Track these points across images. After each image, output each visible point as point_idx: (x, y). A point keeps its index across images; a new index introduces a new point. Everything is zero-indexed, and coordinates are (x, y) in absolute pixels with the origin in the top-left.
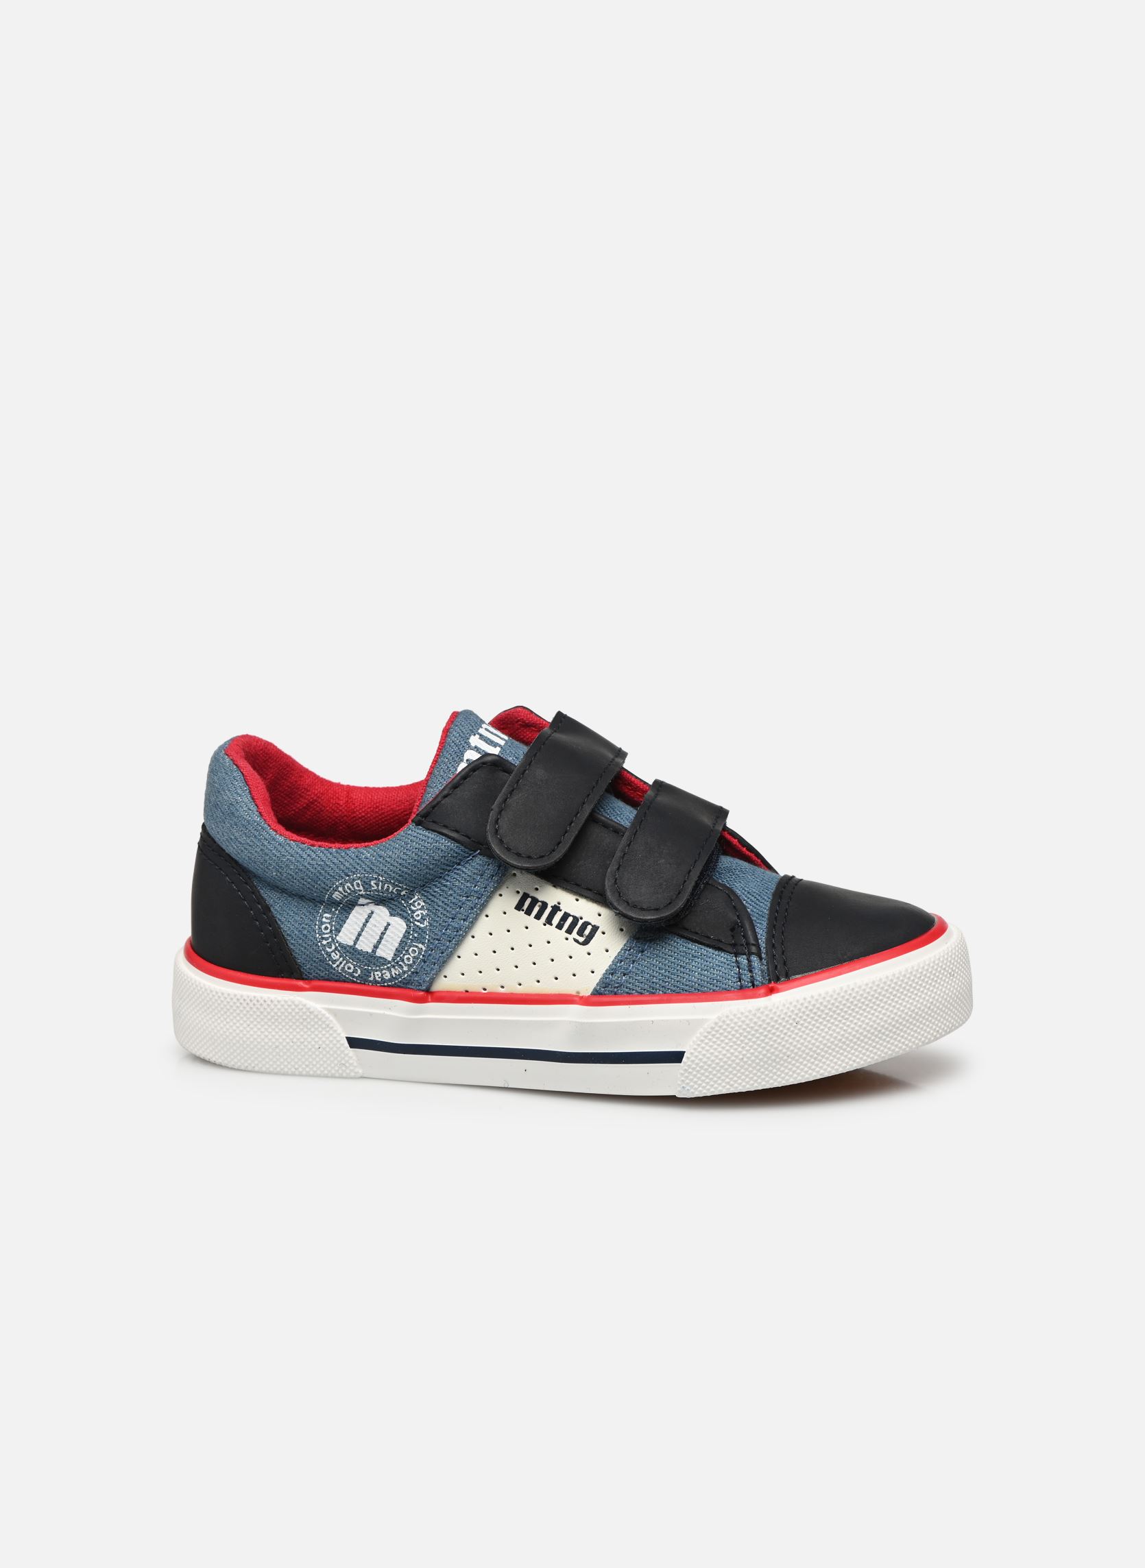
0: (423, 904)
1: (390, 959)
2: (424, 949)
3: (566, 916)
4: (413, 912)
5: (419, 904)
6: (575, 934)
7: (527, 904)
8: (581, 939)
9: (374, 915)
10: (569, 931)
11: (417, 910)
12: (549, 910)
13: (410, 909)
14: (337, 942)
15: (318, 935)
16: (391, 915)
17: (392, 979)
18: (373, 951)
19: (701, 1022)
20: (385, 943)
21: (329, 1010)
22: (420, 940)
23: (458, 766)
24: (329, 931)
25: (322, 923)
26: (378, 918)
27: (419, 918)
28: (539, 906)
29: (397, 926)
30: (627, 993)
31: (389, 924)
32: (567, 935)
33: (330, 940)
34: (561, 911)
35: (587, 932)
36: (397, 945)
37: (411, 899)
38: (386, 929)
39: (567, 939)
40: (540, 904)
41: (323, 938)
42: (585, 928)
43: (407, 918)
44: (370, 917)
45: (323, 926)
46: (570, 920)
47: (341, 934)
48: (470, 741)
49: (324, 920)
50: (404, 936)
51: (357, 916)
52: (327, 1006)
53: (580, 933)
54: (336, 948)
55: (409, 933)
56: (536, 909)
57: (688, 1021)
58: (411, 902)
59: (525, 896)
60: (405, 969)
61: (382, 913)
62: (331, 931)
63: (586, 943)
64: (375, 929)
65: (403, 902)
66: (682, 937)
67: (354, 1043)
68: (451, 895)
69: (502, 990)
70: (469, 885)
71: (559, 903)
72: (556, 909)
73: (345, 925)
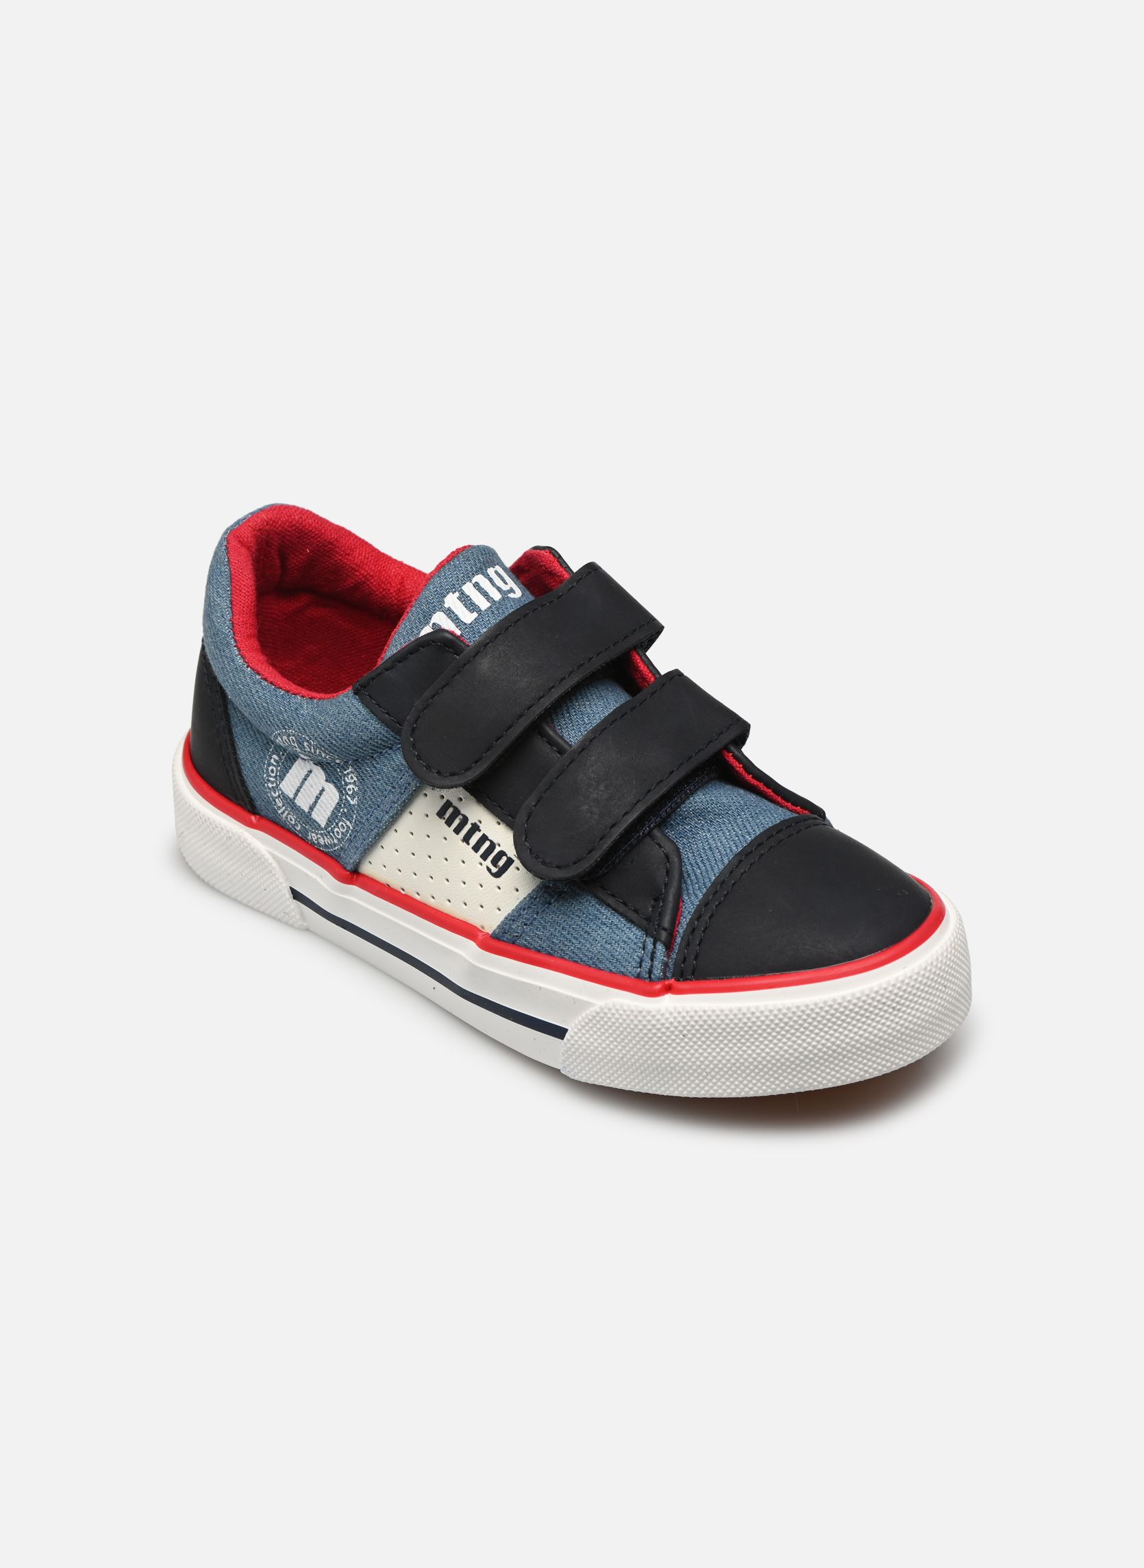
0: (355, 779)
1: (323, 826)
2: (351, 828)
3: (484, 838)
4: (347, 784)
5: (352, 778)
6: (488, 862)
7: (449, 814)
8: (494, 870)
9: (312, 775)
10: (484, 857)
11: (350, 783)
12: (468, 827)
13: (344, 780)
14: (280, 790)
15: (265, 775)
16: (327, 781)
17: (326, 846)
18: (309, 812)
19: (588, 1004)
20: (320, 808)
21: (274, 857)
22: (348, 816)
23: (422, 629)
24: (274, 775)
25: (269, 764)
26: (315, 778)
27: (350, 793)
28: (460, 819)
29: (331, 794)
30: (525, 946)
31: (323, 790)
32: (482, 861)
33: (275, 785)
34: (480, 831)
35: (501, 863)
36: (329, 814)
37: (346, 770)
38: (320, 794)
39: (481, 864)
40: (460, 817)
41: (269, 781)
42: (500, 859)
43: (341, 789)
44: (308, 776)
45: (270, 768)
46: (487, 844)
47: (283, 782)
48: (446, 600)
49: (272, 761)
50: (336, 808)
51: (298, 770)
52: (271, 851)
53: (495, 862)
54: (279, 796)
55: (340, 806)
56: (457, 822)
57: (574, 999)
58: (345, 772)
59: (448, 804)
60: (336, 841)
61: (319, 775)
62: (276, 776)
63: (497, 875)
64: (312, 790)
65: (339, 770)
66: (597, 897)
67: (296, 895)
68: (379, 780)
69: (417, 897)
70: (395, 774)
71: (480, 822)
72: (475, 828)
73: (288, 775)
